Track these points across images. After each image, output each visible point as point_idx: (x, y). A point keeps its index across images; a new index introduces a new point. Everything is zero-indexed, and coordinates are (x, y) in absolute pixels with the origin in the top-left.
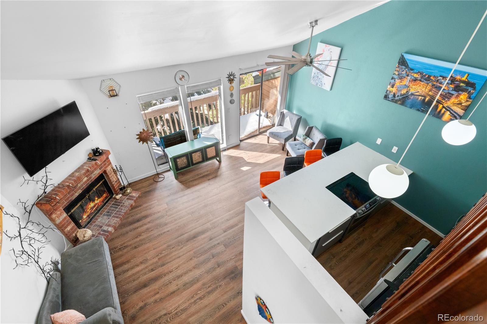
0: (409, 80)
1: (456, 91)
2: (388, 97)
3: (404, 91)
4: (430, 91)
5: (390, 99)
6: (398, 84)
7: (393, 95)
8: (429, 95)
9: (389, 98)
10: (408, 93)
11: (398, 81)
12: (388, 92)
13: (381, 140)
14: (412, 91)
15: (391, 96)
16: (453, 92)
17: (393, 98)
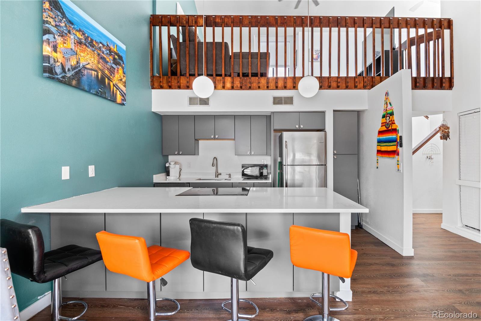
0: (73, 40)
1: (115, 64)
2: (56, 72)
3: (73, 62)
4: (99, 63)
5: (60, 76)
6: (62, 46)
7: (60, 67)
8: (100, 70)
9: (56, 74)
10: (79, 65)
11: (59, 40)
12: (52, 61)
13: (69, 167)
14: (83, 63)
15: (58, 70)
16: (114, 66)
17: (63, 74)
